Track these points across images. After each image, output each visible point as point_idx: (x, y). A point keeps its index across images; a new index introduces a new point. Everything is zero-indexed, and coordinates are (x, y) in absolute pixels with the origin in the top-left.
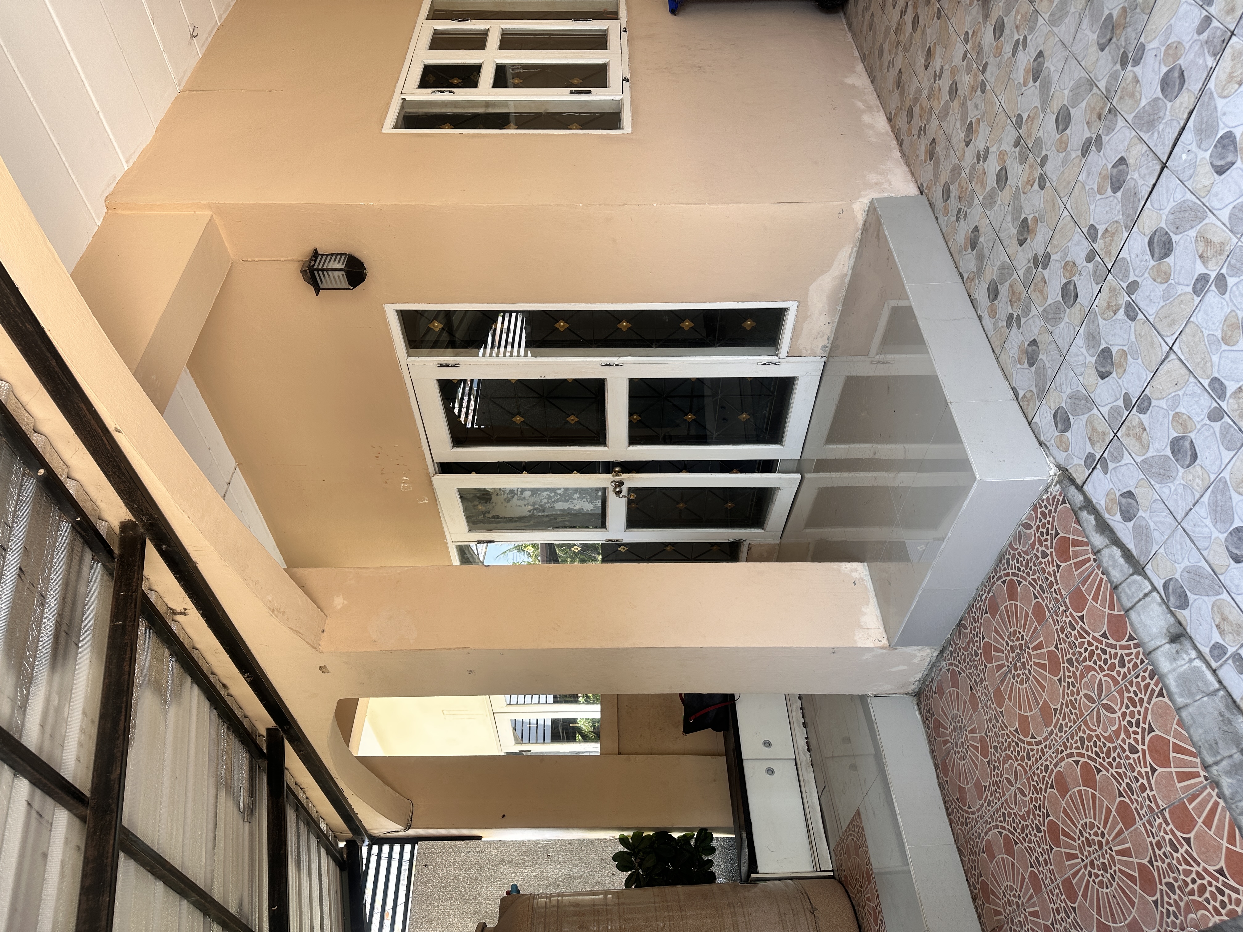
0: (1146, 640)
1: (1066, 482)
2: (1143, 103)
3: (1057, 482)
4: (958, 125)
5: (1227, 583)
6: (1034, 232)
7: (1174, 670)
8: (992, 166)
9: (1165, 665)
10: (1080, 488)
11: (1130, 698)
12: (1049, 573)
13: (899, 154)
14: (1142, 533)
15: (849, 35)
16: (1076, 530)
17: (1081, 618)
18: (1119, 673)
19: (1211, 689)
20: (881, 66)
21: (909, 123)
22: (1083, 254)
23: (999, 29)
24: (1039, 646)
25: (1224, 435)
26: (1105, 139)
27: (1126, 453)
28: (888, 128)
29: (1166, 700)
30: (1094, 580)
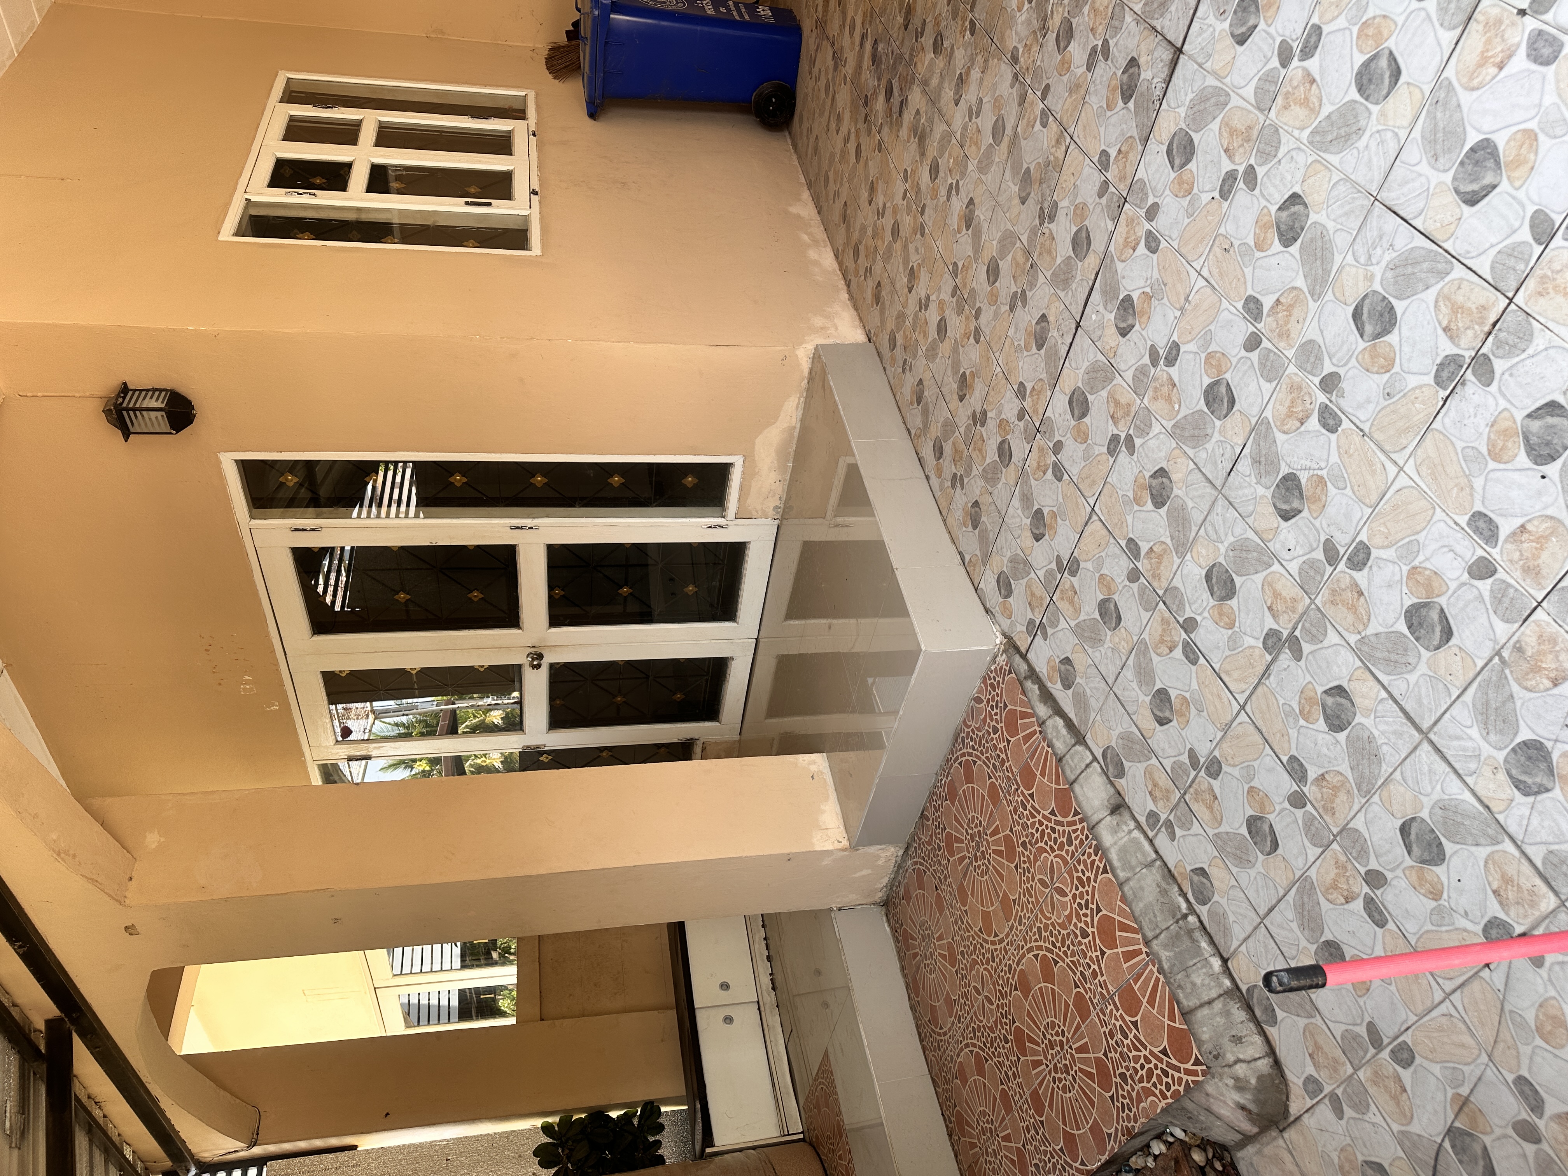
0: (1090, 814)
1: (1011, 650)
2: (1059, 260)
3: (1004, 651)
4: (901, 269)
5: (1155, 747)
6: (971, 387)
7: (1115, 843)
8: (933, 316)
9: (1107, 839)
10: (1024, 657)
11: (1079, 878)
12: (1001, 750)
13: (847, 296)
14: (1081, 701)
15: (795, 157)
16: (1022, 701)
17: (1031, 795)
18: (1067, 852)
19: (1149, 859)
20: (827, 195)
21: (856, 261)
22: (1016, 412)
23: (935, 170)
24: (996, 832)
25: (1141, 596)
26: (1029, 294)
27: (1061, 618)
28: (836, 266)
29: (1110, 876)
30: (1041, 754)
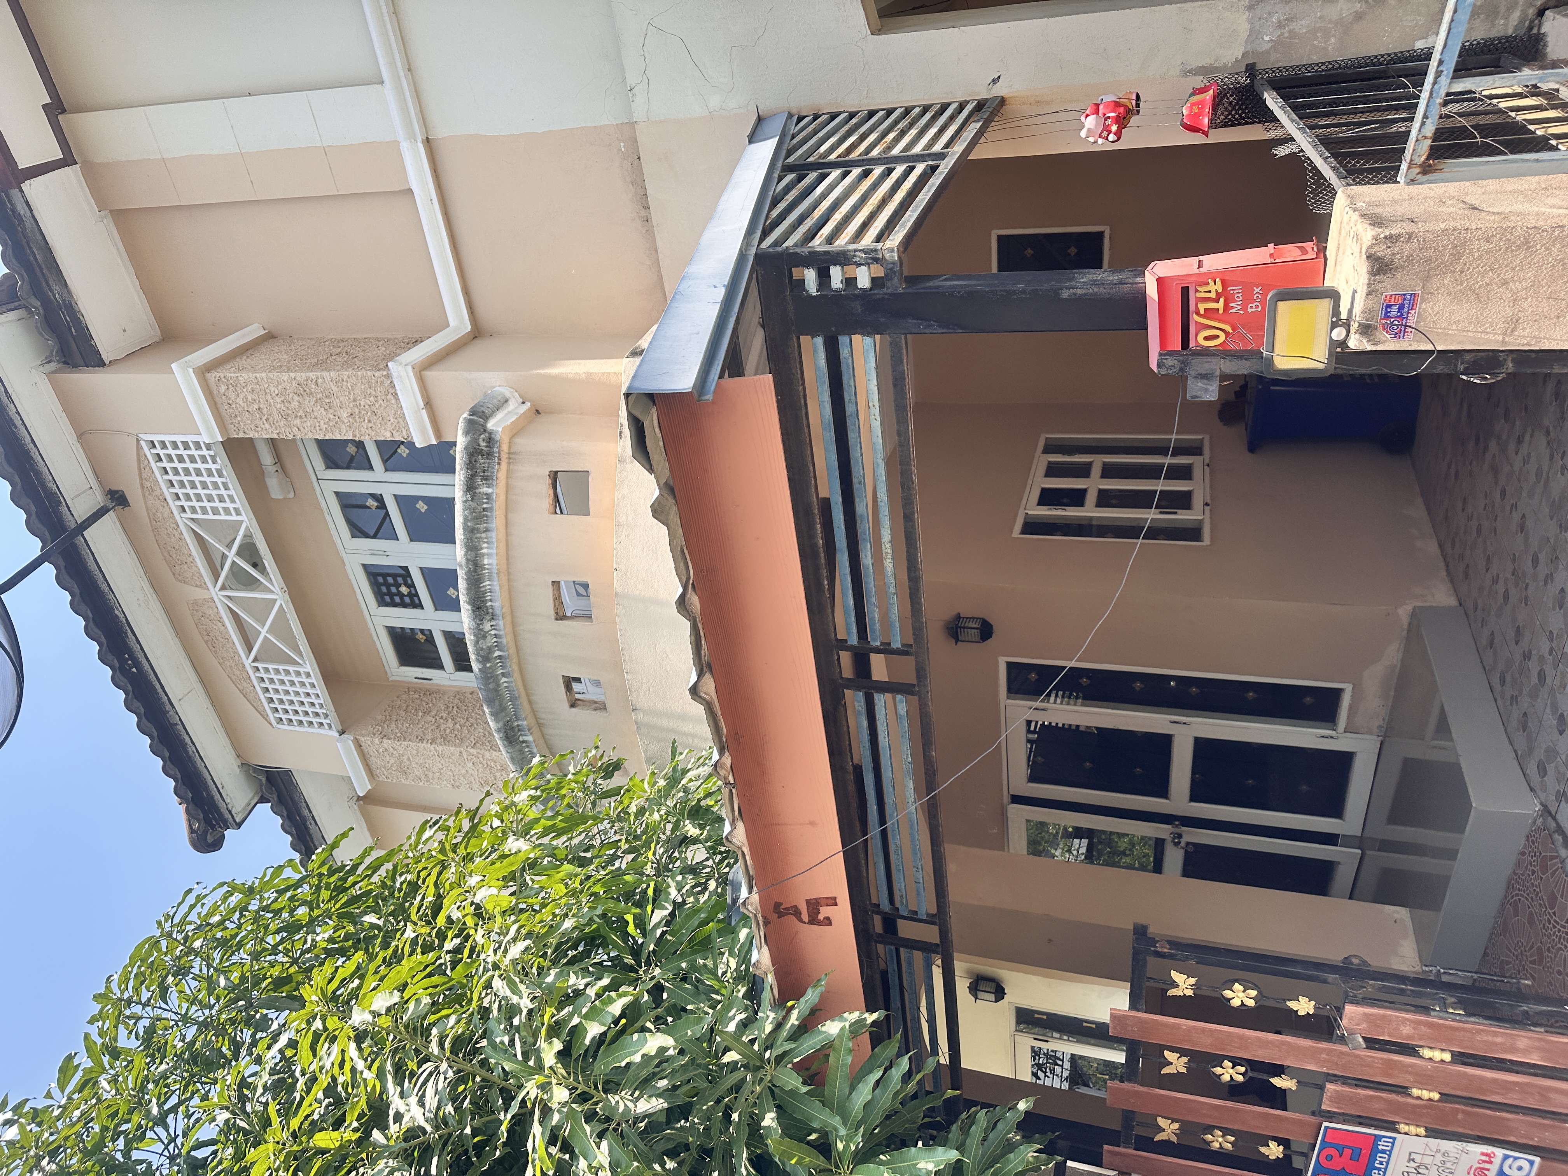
1: (1546, 814)
3: (1541, 816)
4: (1482, 556)
6: (1523, 635)
8: (1500, 588)
10: (1554, 818)
12: (1536, 886)
13: (1445, 573)
15: (1413, 474)
16: (1551, 849)
17: (1554, 913)
20: (1434, 502)
21: (1452, 550)
22: (1547, 650)
23: (1503, 493)
24: (1531, 947)
26: (1554, 575)
28: (1438, 551)
30: (1561, 882)
